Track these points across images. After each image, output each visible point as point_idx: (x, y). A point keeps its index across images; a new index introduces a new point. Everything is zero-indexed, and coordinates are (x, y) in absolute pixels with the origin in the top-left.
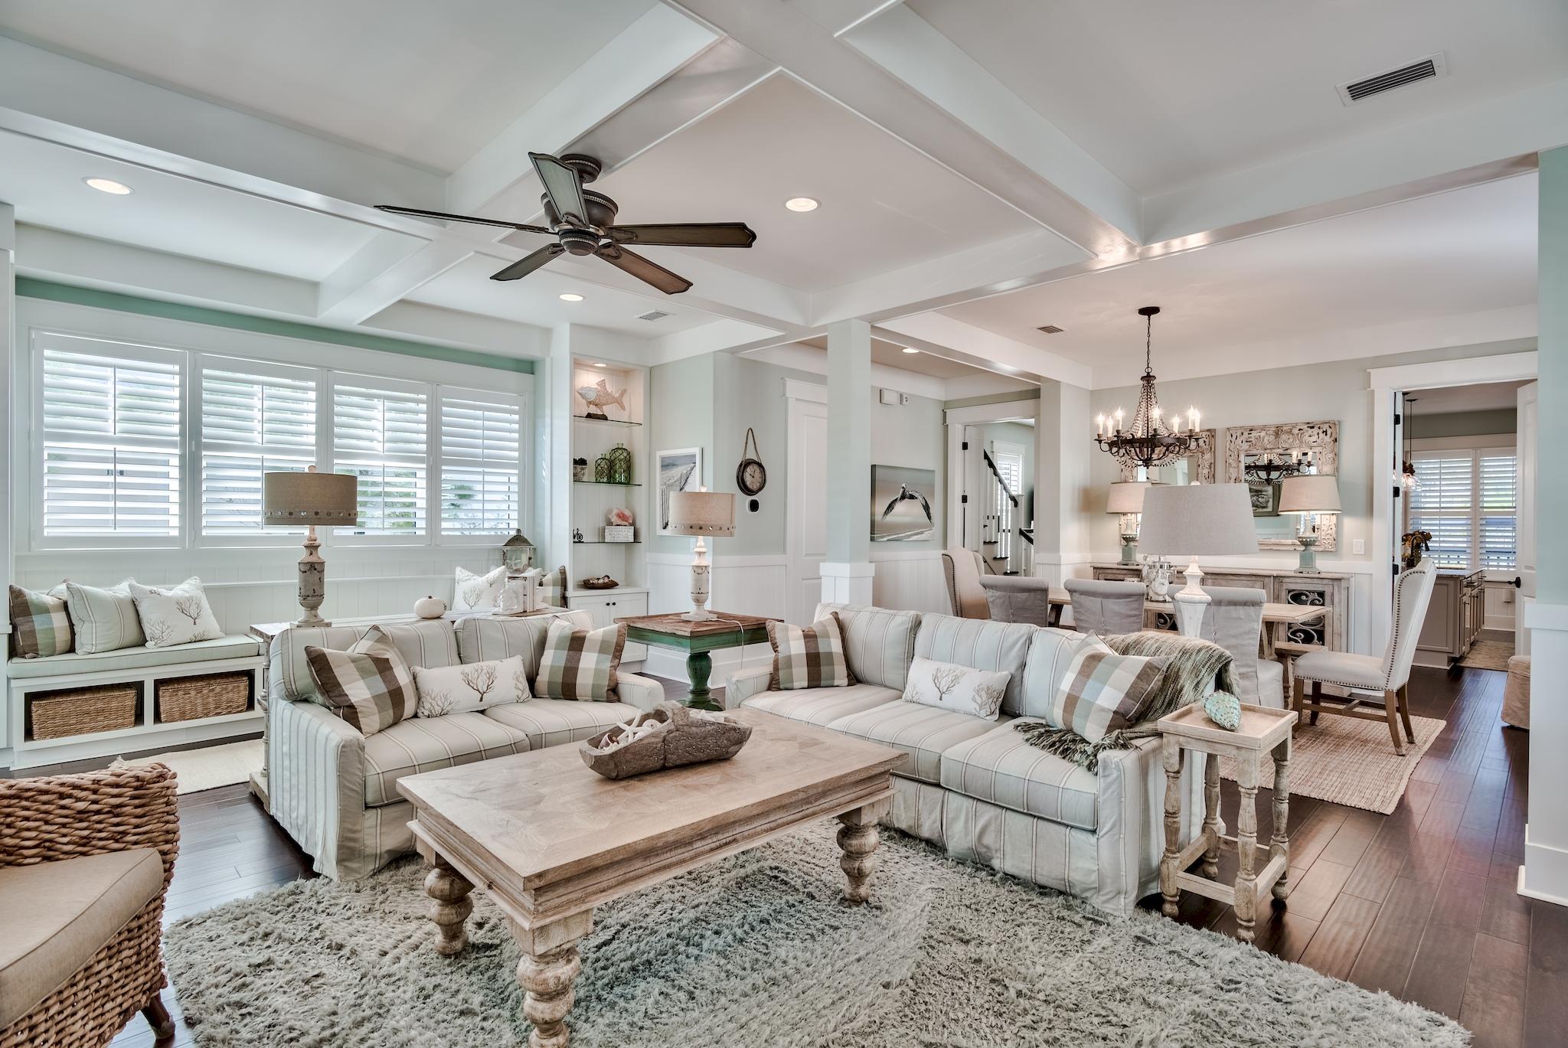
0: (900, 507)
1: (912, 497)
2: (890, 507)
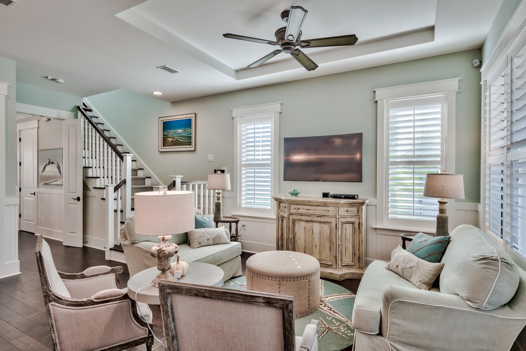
0: (48, 168)
1: (53, 163)
2: (44, 168)
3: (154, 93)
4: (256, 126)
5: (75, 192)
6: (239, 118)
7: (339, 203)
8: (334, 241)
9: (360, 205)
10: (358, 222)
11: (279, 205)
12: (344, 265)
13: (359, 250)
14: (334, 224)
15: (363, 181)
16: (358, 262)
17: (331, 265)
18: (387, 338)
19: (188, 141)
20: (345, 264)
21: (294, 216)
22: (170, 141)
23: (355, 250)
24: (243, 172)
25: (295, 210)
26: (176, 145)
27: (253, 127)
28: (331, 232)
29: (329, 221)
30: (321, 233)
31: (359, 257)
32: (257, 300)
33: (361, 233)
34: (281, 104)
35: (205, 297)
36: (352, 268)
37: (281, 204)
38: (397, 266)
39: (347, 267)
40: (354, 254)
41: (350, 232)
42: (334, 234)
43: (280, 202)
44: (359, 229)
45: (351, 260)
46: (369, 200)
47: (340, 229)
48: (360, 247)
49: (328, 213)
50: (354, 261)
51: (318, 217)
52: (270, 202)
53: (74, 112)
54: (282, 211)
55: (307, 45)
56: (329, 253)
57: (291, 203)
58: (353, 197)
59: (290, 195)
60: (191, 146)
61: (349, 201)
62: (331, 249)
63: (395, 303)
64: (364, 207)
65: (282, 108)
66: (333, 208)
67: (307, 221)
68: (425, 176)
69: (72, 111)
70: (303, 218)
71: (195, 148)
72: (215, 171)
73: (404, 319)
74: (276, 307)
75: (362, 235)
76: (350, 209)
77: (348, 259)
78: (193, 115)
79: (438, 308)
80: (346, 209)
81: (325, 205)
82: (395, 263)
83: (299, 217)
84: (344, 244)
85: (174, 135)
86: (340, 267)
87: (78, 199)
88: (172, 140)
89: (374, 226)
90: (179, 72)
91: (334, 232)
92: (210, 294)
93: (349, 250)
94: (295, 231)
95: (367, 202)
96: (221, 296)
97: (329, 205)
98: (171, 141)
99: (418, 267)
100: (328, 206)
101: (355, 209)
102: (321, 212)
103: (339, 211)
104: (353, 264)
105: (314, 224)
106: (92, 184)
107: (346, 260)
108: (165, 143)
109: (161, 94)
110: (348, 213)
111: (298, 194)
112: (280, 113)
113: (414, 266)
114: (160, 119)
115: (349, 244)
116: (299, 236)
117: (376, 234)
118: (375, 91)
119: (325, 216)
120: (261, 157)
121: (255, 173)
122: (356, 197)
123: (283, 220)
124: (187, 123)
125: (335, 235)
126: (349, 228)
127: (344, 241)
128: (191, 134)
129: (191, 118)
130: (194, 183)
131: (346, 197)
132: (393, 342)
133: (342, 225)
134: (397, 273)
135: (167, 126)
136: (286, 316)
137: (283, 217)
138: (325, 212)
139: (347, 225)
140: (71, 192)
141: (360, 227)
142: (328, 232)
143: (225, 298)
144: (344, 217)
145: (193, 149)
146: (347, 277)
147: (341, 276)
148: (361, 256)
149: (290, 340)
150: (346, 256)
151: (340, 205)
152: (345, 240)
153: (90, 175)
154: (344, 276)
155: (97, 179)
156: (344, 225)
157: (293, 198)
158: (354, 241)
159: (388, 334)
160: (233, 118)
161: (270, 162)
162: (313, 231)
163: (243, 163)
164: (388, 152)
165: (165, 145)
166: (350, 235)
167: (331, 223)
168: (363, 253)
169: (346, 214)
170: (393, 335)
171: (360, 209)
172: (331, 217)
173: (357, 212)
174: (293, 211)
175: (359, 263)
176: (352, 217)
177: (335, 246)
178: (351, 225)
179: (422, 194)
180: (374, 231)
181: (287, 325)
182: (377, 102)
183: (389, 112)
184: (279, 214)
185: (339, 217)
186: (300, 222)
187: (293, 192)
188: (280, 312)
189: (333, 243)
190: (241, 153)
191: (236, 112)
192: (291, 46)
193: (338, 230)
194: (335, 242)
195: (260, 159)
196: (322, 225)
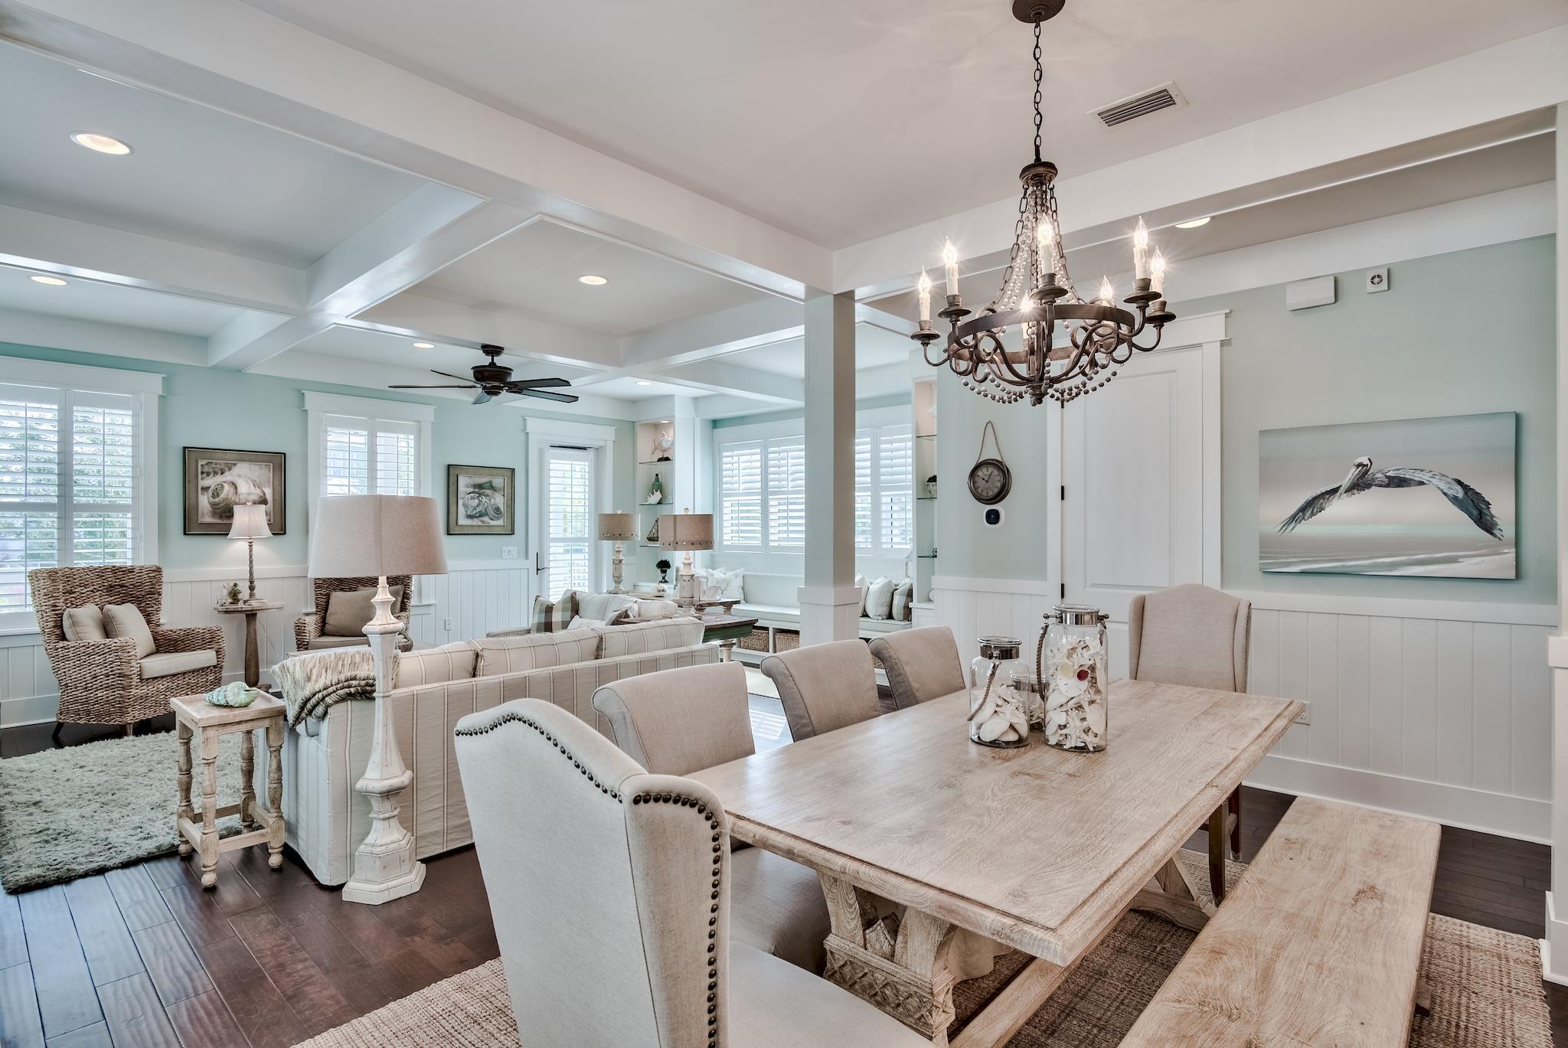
0: (1345, 507)
1: (1400, 482)
2: (1310, 507)
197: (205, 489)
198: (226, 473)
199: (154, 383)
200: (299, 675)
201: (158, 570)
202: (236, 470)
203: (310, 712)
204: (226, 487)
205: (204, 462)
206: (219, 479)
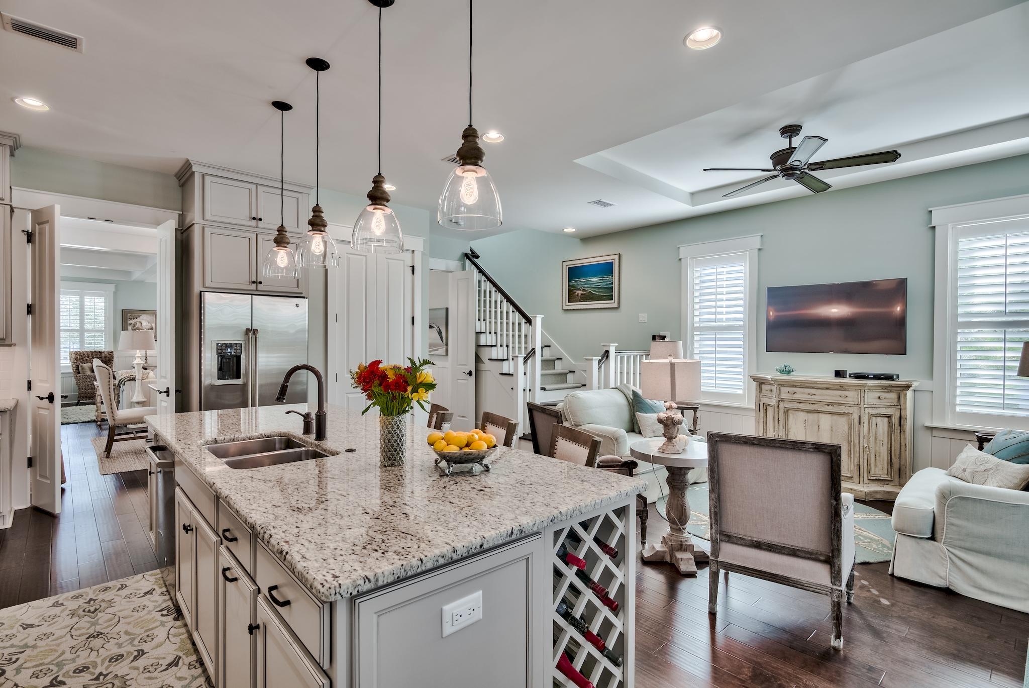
1: (431, 327)
3: (565, 230)
4: (718, 270)
5: (465, 365)
6: (690, 259)
7: (865, 385)
8: (855, 441)
9: (902, 389)
10: (899, 415)
11: (760, 388)
12: (872, 478)
13: (900, 458)
14: (855, 417)
15: (907, 353)
16: (897, 476)
17: (851, 478)
18: (942, 542)
19: (607, 293)
20: (875, 478)
21: (788, 404)
22: (580, 295)
23: (893, 458)
24: (696, 338)
25: (789, 395)
26: (588, 299)
27: (714, 271)
28: (850, 428)
29: (846, 412)
30: (834, 429)
31: (900, 470)
32: (806, 446)
33: (904, 432)
34: (762, 236)
35: (753, 444)
36: (887, 484)
37: (763, 386)
38: (964, 470)
39: (879, 482)
40: (891, 463)
41: (883, 429)
42: (855, 431)
43: (763, 383)
44: (900, 425)
45: (886, 473)
46: (919, 383)
47: (866, 425)
48: (903, 453)
49: (845, 400)
50: (891, 474)
51: (828, 405)
52: (742, 384)
53: (461, 261)
54: (764, 396)
55: (820, 168)
56: (847, 460)
57: (782, 384)
58: (889, 377)
59: (779, 373)
60: (612, 301)
61: (882, 383)
62: (851, 454)
63: (954, 499)
64: (909, 393)
65: (762, 243)
66: (856, 392)
67: (809, 412)
68: (1021, 345)
69: (459, 260)
70: (802, 406)
71: (619, 303)
72: (654, 338)
73: (967, 520)
74: (824, 452)
75: (905, 435)
76: (883, 395)
77: (880, 470)
78: (616, 257)
79: (1017, 507)
80: (878, 394)
81: (841, 387)
82: (961, 466)
83: (796, 405)
84: (873, 447)
85: (586, 286)
86: (866, 481)
87: (470, 373)
88: (582, 292)
89: (928, 424)
90: (615, 205)
91: (855, 429)
92: (759, 442)
93: (882, 457)
94: (789, 426)
95: (915, 385)
96: (770, 443)
97: (848, 388)
98: (582, 294)
99: (997, 470)
100: (845, 390)
101: (893, 396)
102: (834, 398)
103: (866, 397)
104: (889, 479)
105: (821, 415)
106: (486, 354)
107: (877, 472)
108: (572, 297)
109: (574, 230)
110: (882, 401)
111: (793, 371)
112: (760, 250)
113: (991, 469)
114: (565, 264)
115: (882, 448)
116: (794, 433)
117: (932, 436)
118: (931, 211)
119: (840, 404)
120: (724, 317)
121: (716, 339)
122: (895, 377)
123: (766, 410)
124: (607, 269)
125: (857, 433)
126: (883, 424)
127: (873, 443)
128: (612, 284)
129: (613, 261)
130: (629, 354)
131: (877, 377)
132: (951, 547)
133: (871, 418)
134: (963, 479)
135: (574, 273)
136: (834, 459)
137: (766, 406)
138: (840, 398)
139: (879, 419)
140: (460, 365)
141: (902, 423)
142: (846, 428)
143: (774, 444)
144: (873, 406)
145: (616, 305)
146: (879, 496)
147: (867, 494)
148: (903, 468)
149: (838, 480)
150: (876, 466)
151: (866, 388)
152: (876, 442)
153: (483, 342)
154: (874, 495)
155: (493, 348)
156: (874, 418)
157: (785, 377)
158: (891, 444)
159: (944, 537)
160: (680, 259)
161: (742, 323)
162: (819, 426)
163: (696, 325)
164: (956, 307)
165: (572, 300)
166: (884, 434)
167: (851, 415)
168: (906, 462)
169: (877, 402)
170: (951, 538)
171: (903, 396)
172: (851, 405)
173: (897, 400)
174: (784, 396)
175: (900, 477)
176: (890, 407)
177: (858, 450)
178: (886, 419)
179: (1016, 374)
180: (928, 433)
181: (834, 468)
182: (934, 227)
183: (957, 243)
184: (760, 401)
185: (865, 406)
186: (796, 412)
187: (784, 368)
188: (828, 457)
189: (854, 445)
190: (693, 310)
191: (684, 251)
192: (796, 172)
193: (864, 426)
194: (857, 444)
195: (723, 319)
196: (835, 417)
197: (130, 324)
198: (138, 318)
199: (112, 287)
200: (120, 375)
201: (112, 352)
202: (141, 317)
203: (121, 383)
204: (138, 323)
205: (130, 315)
206: (135, 320)
